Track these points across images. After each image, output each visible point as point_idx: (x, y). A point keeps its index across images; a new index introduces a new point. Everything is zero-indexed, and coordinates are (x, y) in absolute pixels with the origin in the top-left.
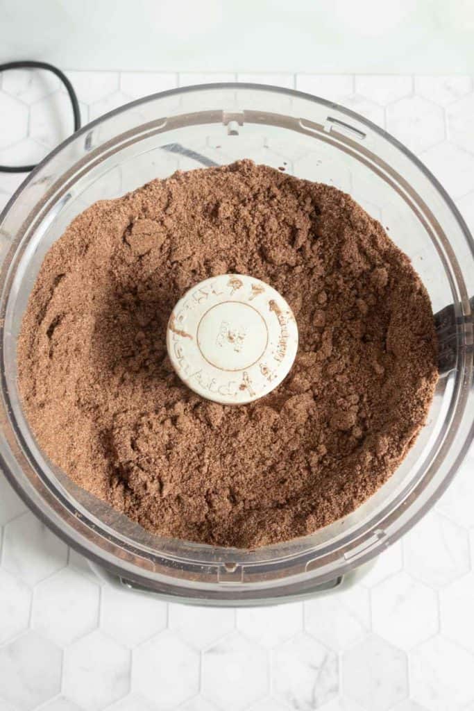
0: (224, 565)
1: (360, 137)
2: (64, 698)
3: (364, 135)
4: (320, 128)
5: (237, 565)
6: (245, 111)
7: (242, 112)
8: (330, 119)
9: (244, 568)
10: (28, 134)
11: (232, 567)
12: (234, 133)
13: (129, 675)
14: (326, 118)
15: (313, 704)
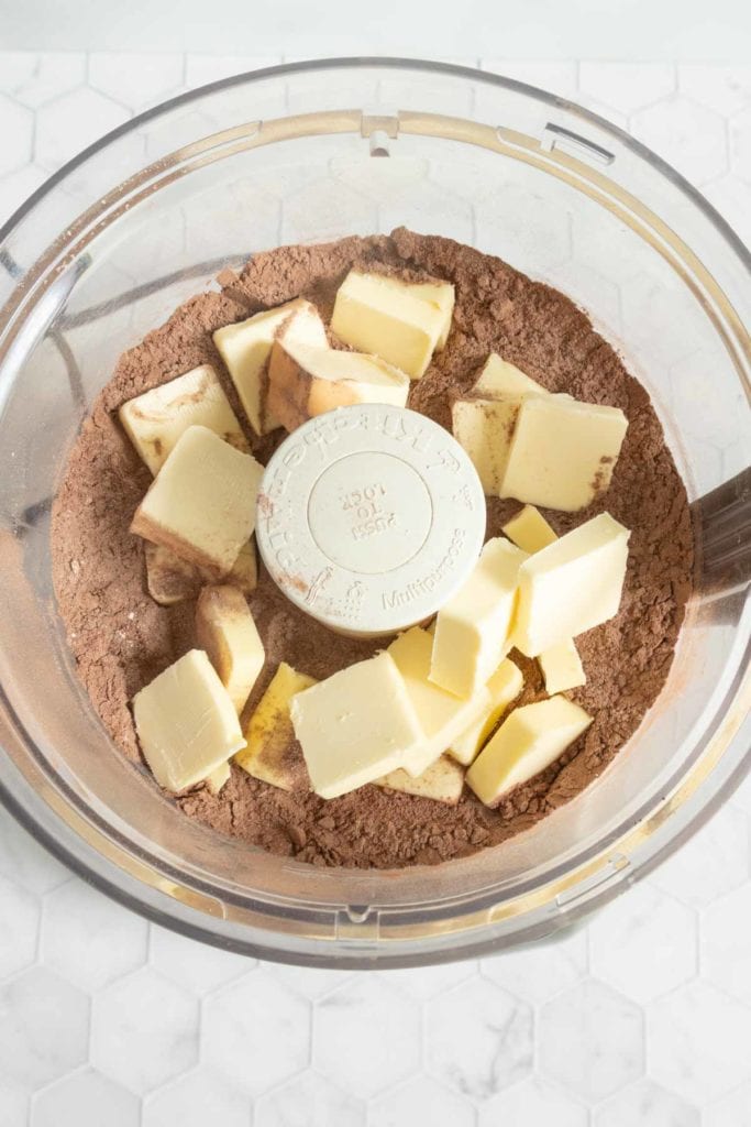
0: (347, 910)
1: (603, 159)
2: (93, 1070)
3: (610, 156)
4: (533, 143)
5: (370, 910)
8: (551, 127)
9: (382, 916)
10: (32, 158)
11: (361, 913)
12: (382, 152)
13: (197, 1036)
14: (545, 125)
15: (492, 1085)
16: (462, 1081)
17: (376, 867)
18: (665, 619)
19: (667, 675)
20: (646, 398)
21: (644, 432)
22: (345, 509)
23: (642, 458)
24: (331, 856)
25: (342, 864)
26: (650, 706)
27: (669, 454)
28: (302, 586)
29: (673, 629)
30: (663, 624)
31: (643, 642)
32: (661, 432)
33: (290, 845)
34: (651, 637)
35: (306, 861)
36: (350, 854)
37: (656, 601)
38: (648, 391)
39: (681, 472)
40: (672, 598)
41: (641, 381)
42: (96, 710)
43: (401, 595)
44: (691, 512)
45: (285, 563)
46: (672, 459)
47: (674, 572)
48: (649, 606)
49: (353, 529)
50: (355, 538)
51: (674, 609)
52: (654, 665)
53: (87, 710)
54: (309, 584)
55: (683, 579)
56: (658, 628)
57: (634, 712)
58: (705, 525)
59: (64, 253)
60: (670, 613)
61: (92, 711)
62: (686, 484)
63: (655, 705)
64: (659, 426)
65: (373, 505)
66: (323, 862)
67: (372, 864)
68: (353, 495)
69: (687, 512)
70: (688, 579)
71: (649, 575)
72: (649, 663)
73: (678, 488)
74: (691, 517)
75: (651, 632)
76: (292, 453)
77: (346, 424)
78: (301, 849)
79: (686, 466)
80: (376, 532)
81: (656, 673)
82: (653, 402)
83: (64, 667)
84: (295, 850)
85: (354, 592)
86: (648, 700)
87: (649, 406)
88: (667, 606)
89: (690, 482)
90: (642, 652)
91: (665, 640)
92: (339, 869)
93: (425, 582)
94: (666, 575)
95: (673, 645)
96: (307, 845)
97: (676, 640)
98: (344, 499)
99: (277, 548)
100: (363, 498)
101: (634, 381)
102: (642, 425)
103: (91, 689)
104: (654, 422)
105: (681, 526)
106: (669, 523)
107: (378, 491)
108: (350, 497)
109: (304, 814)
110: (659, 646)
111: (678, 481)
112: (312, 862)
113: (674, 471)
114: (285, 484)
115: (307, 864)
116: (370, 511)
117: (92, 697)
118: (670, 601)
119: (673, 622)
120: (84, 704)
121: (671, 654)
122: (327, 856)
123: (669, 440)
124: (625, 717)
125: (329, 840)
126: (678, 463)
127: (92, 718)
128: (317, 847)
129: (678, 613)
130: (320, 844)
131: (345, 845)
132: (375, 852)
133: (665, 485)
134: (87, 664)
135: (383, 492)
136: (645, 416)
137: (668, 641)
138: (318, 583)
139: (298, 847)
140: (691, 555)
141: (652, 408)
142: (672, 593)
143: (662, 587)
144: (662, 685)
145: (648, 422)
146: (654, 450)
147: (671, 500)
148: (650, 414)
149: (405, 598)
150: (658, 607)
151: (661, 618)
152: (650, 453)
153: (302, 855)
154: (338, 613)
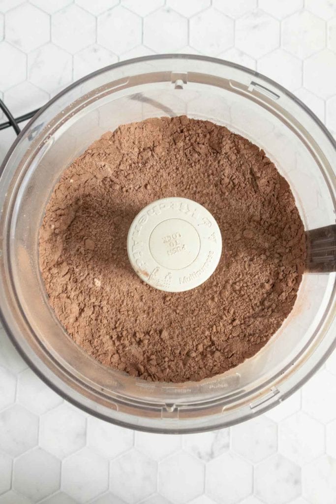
1: (275, 97)
2: (40, 448)
3: (279, 97)
4: (245, 88)
5: (174, 407)
6: (188, 72)
7: (186, 73)
8: (253, 83)
9: (180, 410)
11: (171, 407)
12: (180, 87)
13: (85, 434)
14: (250, 82)
15: (212, 455)
16: (199, 453)
17: (173, 382)
18: (293, 280)
19: (293, 305)
20: (288, 186)
21: (287, 201)
22: (164, 243)
23: (285, 211)
24: (154, 377)
25: (159, 380)
26: (286, 318)
27: (297, 210)
28: (146, 274)
29: (297, 285)
30: (292, 282)
31: (284, 290)
32: (294, 201)
33: (137, 372)
34: (287, 287)
35: (144, 379)
36: (162, 376)
37: (289, 273)
38: (289, 184)
39: (302, 218)
40: (297, 271)
41: (287, 179)
42: (58, 318)
43: (187, 278)
44: (306, 236)
45: (140, 265)
46: (298, 213)
47: (298, 261)
48: (286, 275)
49: (168, 251)
50: (169, 255)
51: (298, 276)
52: (289, 300)
53: (54, 318)
54: (150, 274)
55: (301, 264)
56: (290, 284)
57: (279, 319)
58: (312, 242)
59: (47, 135)
60: (295, 278)
61: (57, 318)
62: (304, 224)
63: (288, 317)
64: (293, 198)
65: (176, 241)
66: (151, 380)
67: (171, 380)
68: (168, 237)
69: (304, 236)
70: (303, 264)
71: (287, 261)
72: (286, 299)
73: (300, 225)
74: (306, 238)
75: (287, 285)
76: (142, 219)
77: (164, 206)
78: (142, 374)
79: (304, 216)
80: (177, 253)
81: (289, 303)
82: (291, 188)
83: (44, 300)
84: (140, 374)
85: (168, 277)
86: (285, 315)
87: (289, 190)
88: (295, 275)
89: (306, 224)
90: (284, 294)
91: (293, 289)
92: (157, 382)
93: (197, 273)
94: (294, 262)
95: (296, 292)
96: (144, 372)
97: (298, 290)
98: (164, 239)
99: (136, 258)
100: (172, 239)
101: (283, 179)
102: (286, 198)
103: (56, 309)
104: (291, 197)
105: (302, 241)
106: (296, 240)
107: (178, 235)
108: (167, 238)
109: (142, 358)
110: (291, 292)
111: (301, 222)
112: (146, 380)
113: (299, 217)
114: (140, 232)
115: (145, 381)
116: (175, 244)
117: (56, 312)
118: (296, 273)
119: (297, 282)
120: (53, 315)
121: (296, 296)
122: (153, 377)
123: (297, 204)
124: (275, 322)
125: (153, 370)
126: (301, 214)
127: (56, 321)
128: (148, 373)
129: (299, 278)
130: (149, 372)
131: (160, 372)
132: (173, 375)
133: (295, 223)
134: (53, 297)
135: (180, 236)
136: (288, 194)
137: (295, 290)
138: (153, 273)
139: (140, 373)
140: (305, 255)
141: (291, 190)
142: (297, 269)
143: (292, 267)
144: (292, 309)
145: (288, 196)
146: (291, 208)
147: (298, 230)
148: (289, 193)
149: (189, 279)
150: (290, 275)
151: (292, 280)
152: (289, 210)
153: (142, 377)
154: (161, 286)
